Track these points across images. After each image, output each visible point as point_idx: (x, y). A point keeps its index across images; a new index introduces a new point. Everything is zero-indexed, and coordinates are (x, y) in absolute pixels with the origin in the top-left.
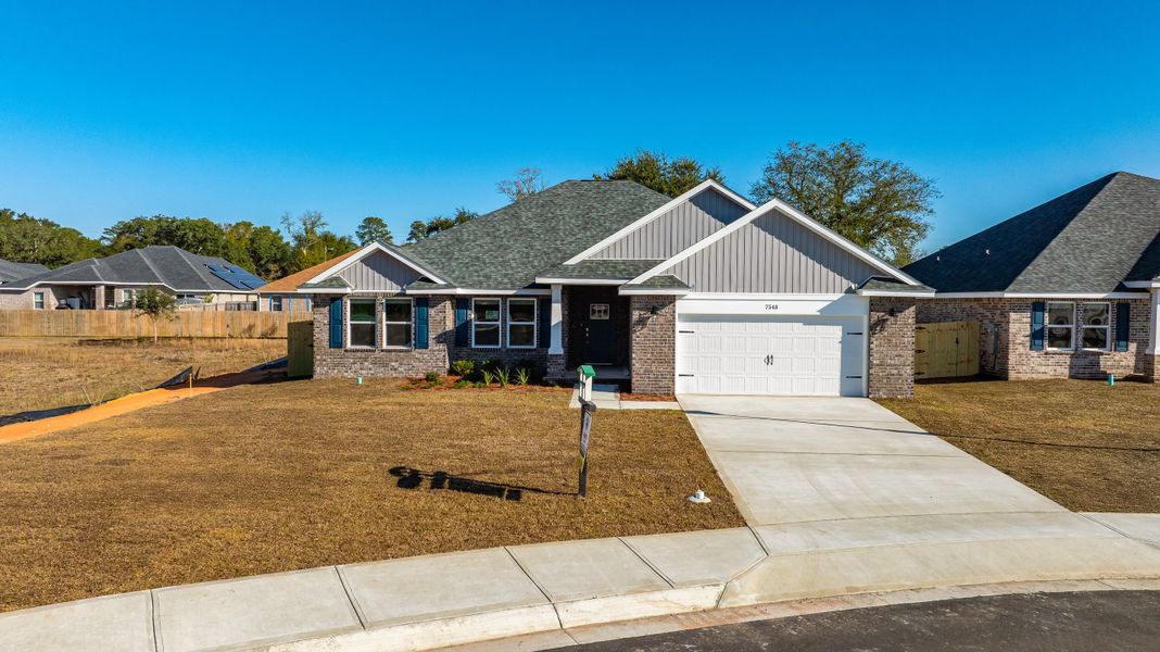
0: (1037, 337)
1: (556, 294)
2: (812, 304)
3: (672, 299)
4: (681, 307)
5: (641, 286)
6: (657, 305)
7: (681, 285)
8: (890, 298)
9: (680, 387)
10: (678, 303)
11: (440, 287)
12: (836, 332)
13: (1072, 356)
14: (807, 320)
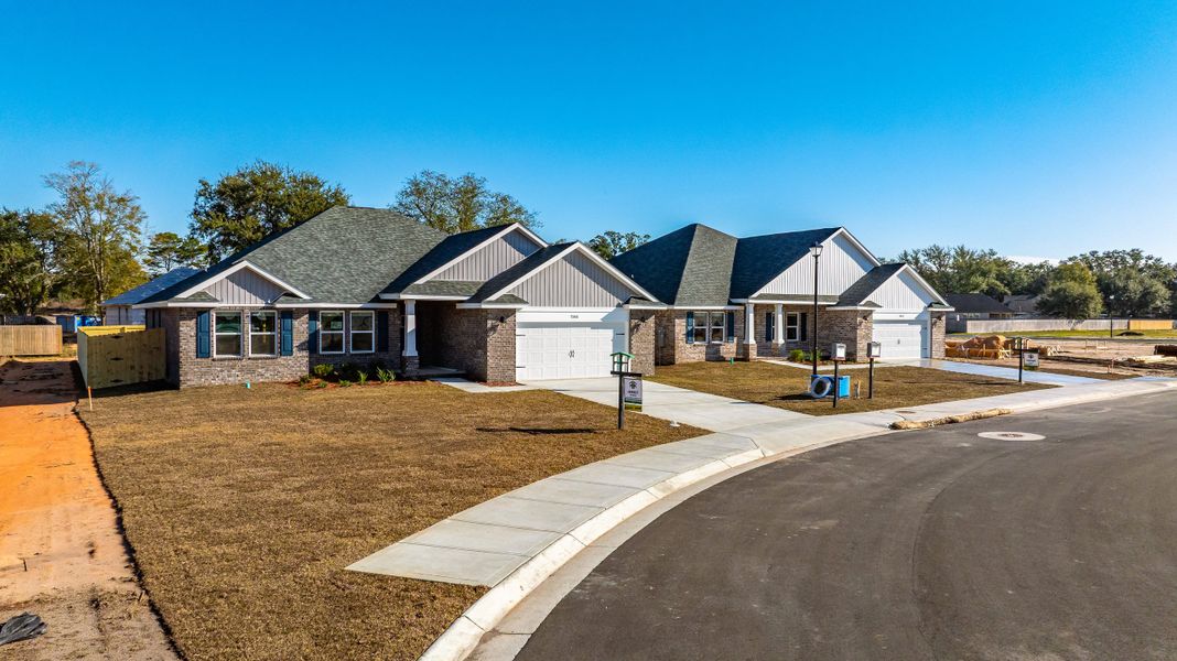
0: (689, 334)
1: (410, 308)
2: (596, 314)
3: (513, 312)
4: (520, 317)
5: (497, 301)
6: (503, 316)
7: (522, 301)
8: (641, 310)
9: (520, 376)
10: (517, 314)
11: (305, 301)
12: (610, 333)
13: (707, 347)
14: (594, 326)
